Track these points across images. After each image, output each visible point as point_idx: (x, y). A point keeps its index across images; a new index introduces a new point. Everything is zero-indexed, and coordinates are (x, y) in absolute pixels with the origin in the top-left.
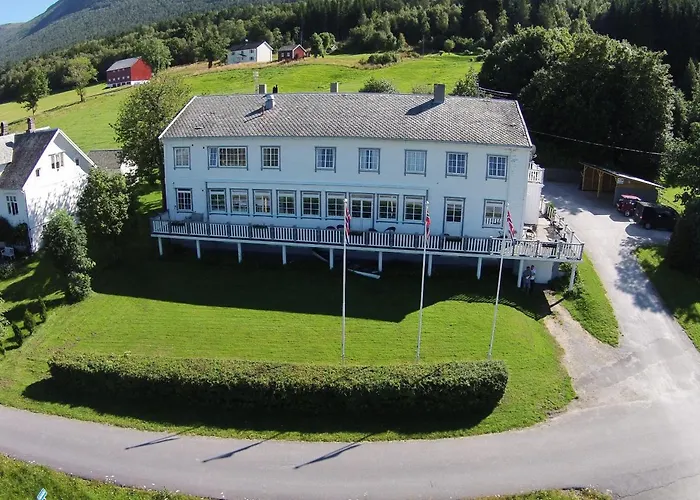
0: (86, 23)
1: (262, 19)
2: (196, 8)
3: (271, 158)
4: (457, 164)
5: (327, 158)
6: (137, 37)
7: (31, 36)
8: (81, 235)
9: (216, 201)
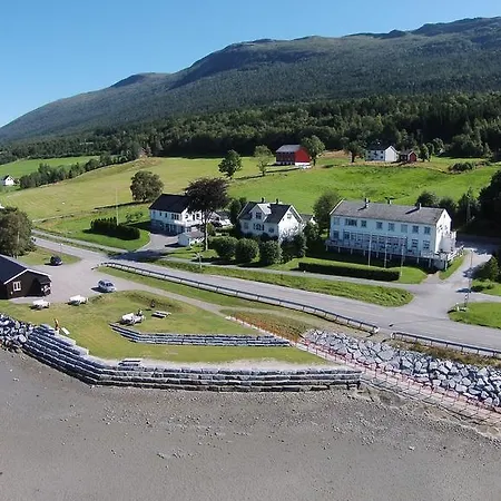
0: (235, 84)
1: (395, 119)
2: (343, 82)
3: (364, 224)
4: (416, 229)
5: (380, 226)
6: (294, 118)
7: (178, 89)
8: (305, 239)
9: (347, 236)
